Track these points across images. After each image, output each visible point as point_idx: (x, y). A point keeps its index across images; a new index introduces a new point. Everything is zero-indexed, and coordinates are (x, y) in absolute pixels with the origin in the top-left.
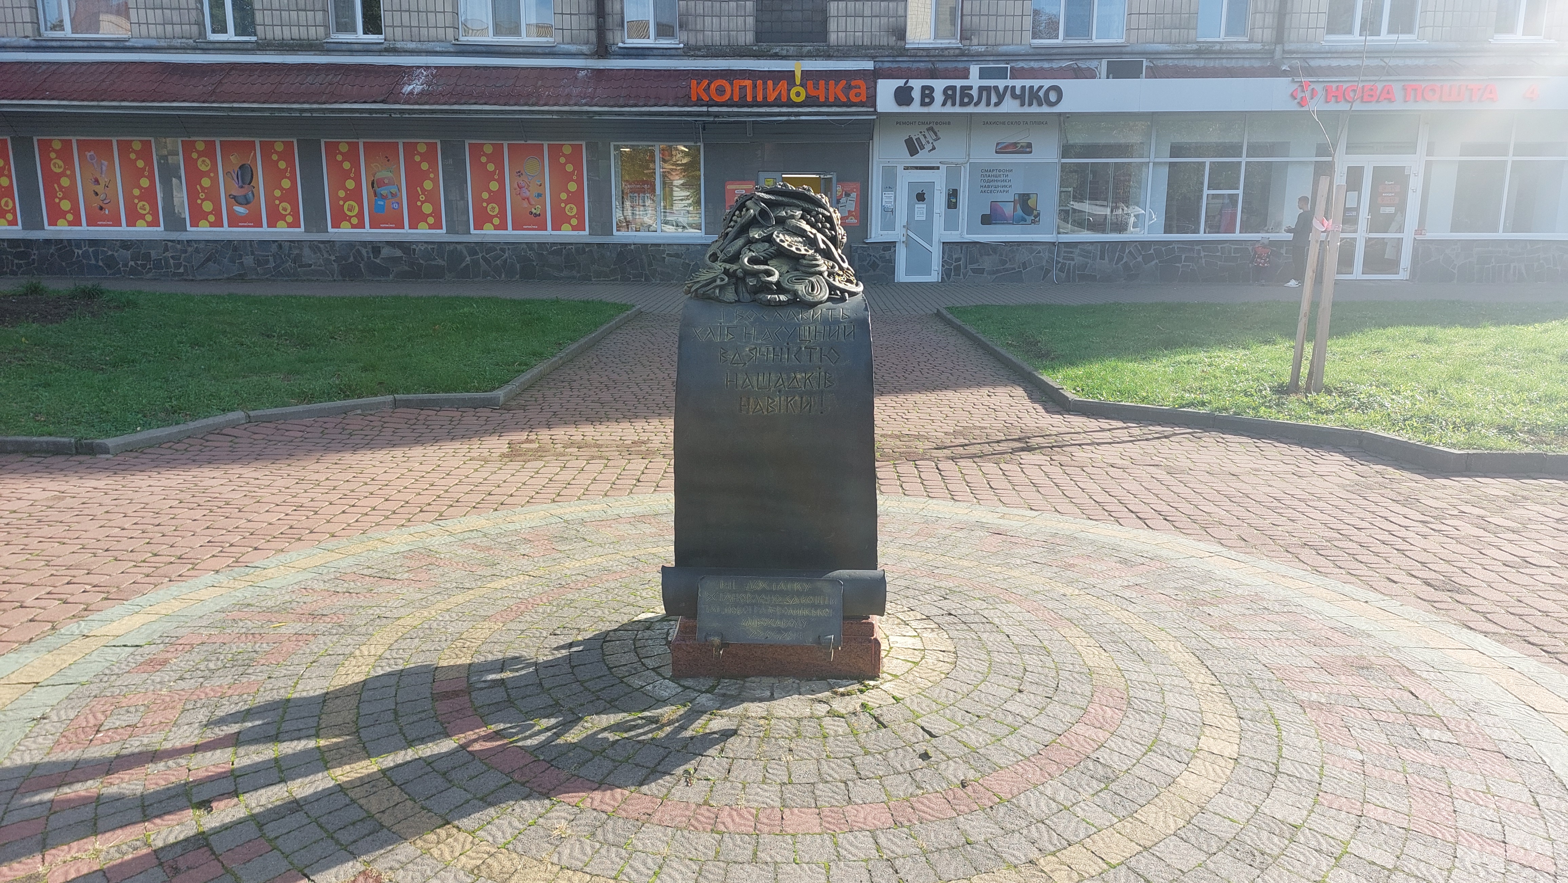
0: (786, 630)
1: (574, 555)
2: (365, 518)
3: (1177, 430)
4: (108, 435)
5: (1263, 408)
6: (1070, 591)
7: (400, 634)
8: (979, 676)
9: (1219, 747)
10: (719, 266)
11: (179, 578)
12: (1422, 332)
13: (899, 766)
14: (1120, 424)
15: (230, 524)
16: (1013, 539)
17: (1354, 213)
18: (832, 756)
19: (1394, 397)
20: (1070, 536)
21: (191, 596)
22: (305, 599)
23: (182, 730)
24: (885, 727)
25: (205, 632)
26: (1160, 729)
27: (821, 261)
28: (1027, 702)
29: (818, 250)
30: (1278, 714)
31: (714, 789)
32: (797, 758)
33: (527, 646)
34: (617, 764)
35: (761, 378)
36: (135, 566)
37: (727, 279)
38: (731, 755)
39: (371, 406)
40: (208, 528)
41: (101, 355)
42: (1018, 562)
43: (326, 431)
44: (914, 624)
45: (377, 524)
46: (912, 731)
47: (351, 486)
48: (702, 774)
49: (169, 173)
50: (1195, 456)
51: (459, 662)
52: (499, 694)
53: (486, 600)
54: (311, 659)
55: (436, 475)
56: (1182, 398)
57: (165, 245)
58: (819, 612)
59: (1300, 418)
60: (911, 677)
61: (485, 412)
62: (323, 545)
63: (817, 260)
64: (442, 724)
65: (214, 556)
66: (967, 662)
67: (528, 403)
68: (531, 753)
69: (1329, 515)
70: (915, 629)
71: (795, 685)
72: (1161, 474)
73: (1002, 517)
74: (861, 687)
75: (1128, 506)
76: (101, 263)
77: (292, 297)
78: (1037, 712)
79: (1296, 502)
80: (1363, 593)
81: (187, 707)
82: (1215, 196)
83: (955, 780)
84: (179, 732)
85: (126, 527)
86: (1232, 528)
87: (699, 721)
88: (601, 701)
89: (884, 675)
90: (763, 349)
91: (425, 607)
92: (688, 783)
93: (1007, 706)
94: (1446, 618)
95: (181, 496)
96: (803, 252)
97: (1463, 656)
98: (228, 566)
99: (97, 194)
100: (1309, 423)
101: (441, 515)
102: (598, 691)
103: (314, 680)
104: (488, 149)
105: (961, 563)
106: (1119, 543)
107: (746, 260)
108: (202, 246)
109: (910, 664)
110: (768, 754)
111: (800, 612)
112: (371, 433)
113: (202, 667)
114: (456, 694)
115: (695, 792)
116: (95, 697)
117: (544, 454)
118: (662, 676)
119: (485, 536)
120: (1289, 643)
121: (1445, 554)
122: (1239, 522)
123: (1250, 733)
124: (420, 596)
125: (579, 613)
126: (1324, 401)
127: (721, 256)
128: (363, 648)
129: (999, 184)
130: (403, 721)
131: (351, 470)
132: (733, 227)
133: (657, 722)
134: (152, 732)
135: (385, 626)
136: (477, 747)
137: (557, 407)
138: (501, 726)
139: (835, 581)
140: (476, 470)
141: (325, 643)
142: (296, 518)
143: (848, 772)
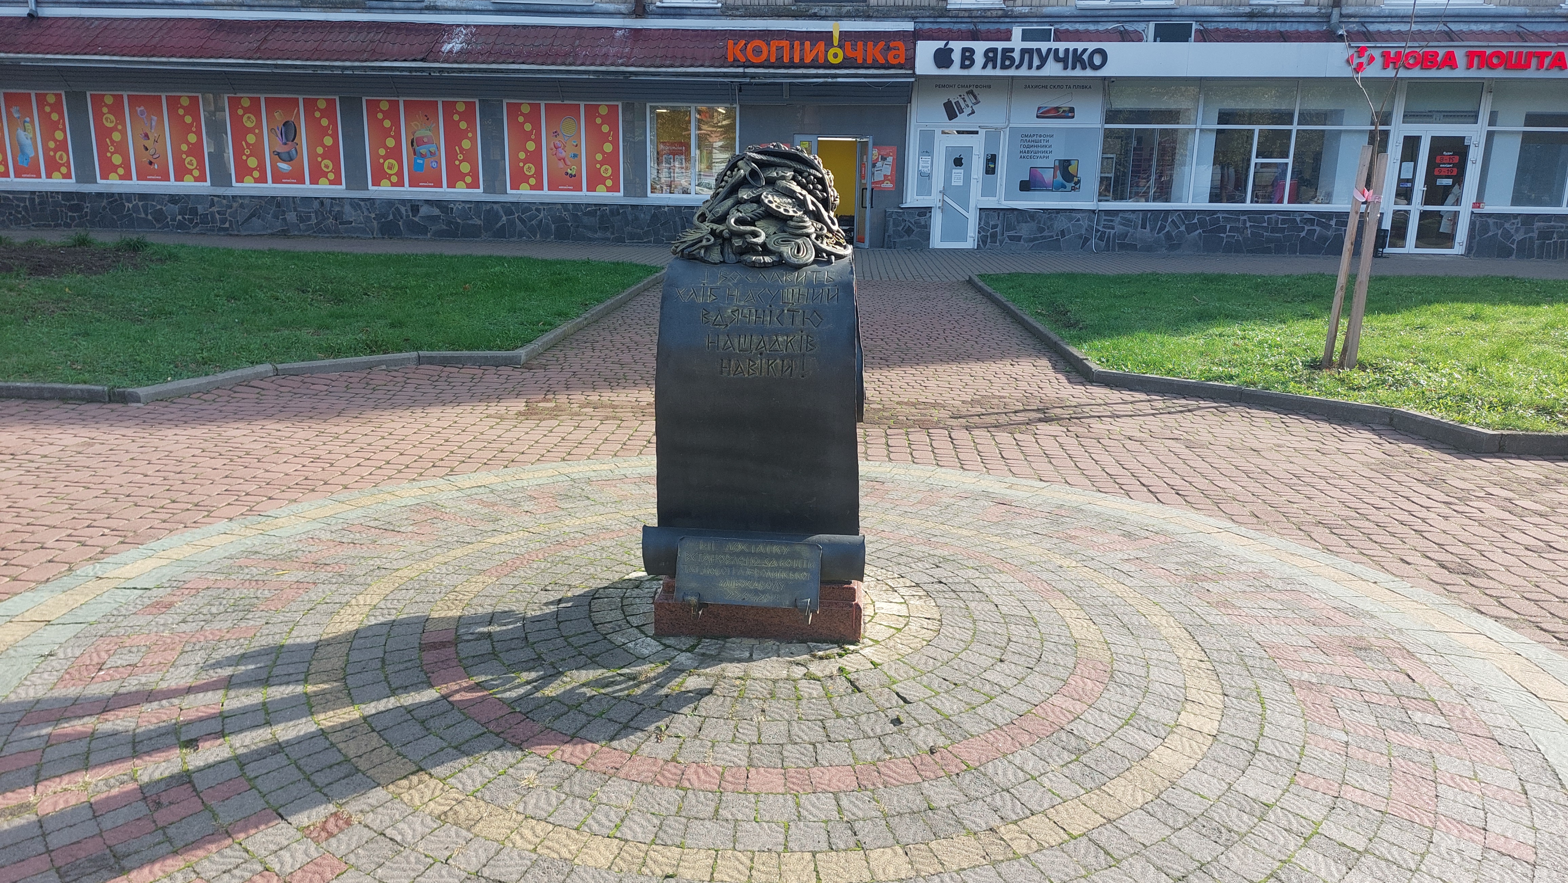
0: (763, 592)
1: (576, 513)
2: (379, 471)
3: (1203, 403)
4: (139, 384)
5: (1292, 383)
6: (1068, 563)
7: (397, 585)
8: (962, 644)
9: (1198, 724)
10: (707, 227)
11: (194, 525)
12: (1469, 308)
13: (869, 731)
14: (1143, 396)
15: (248, 473)
16: (1017, 510)
17: (1409, 185)
18: (804, 717)
19: (1430, 374)
20: (1076, 508)
21: (203, 542)
22: (311, 548)
23: (178, 671)
24: (860, 691)
25: (212, 577)
26: (1140, 703)
27: (808, 222)
28: (1007, 671)
29: (807, 212)
30: (1265, 692)
31: (683, 746)
32: (768, 719)
33: (518, 601)
34: (591, 718)
35: (742, 340)
36: (153, 512)
37: (712, 239)
38: (704, 714)
39: (395, 362)
40: (226, 477)
41: (140, 306)
42: (1019, 532)
43: (351, 385)
44: (903, 591)
45: (390, 478)
46: (886, 696)
47: (369, 440)
48: (673, 731)
49: (216, 130)
50: (1217, 431)
51: (450, 614)
52: (485, 647)
53: (484, 555)
54: (308, 607)
55: (452, 431)
56: (1210, 370)
57: (212, 200)
58: (797, 576)
59: (1330, 394)
60: (891, 643)
61: (505, 371)
62: (335, 496)
63: (804, 222)
64: (426, 674)
65: (229, 504)
66: (951, 631)
67: (549, 363)
68: (509, 705)
69: (1349, 493)
70: (902, 597)
71: (775, 647)
72: (1179, 447)
73: (1010, 487)
74: (840, 651)
75: (1141, 479)
76: (150, 217)
77: (329, 253)
78: (1016, 681)
79: (1317, 480)
80: (1372, 573)
81: (186, 649)
82: (1264, 165)
83: (924, 746)
84: (176, 673)
85: (149, 473)
86: (1245, 504)
87: (677, 679)
88: (582, 657)
89: (865, 640)
90: (745, 311)
91: (424, 560)
92: (658, 740)
93: (986, 675)
94: (1457, 602)
95: (204, 445)
96: (791, 213)
97: (1468, 640)
98: (242, 514)
99: (147, 149)
100: (1339, 399)
101: (452, 471)
102: (580, 647)
103: (309, 626)
104: (526, 109)
105: (960, 532)
106: (1125, 516)
107: (732, 221)
108: (246, 201)
109: (892, 630)
110: (740, 714)
111: (778, 575)
112: (394, 388)
113: (205, 611)
114: (443, 645)
115: (664, 749)
116: (102, 636)
117: (559, 413)
118: (645, 634)
119: (492, 492)
120: (1287, 621)
121: (1465, 536)
122: (1255, 499)
123: (1232, 710)
124: (421, 549)
125: (572, 569)
126: (1357, 377)
127: (709, 216)
128: (360, 598)
129: (1040, 149)
130: (389, 669)
131: (370, 424)
132: (723, 187)
133: (634, 679)
134: (151, 672)
135: (384, 577)
136: (457, 697)
137: (576, 368)
138: (483, 678)
139: (813, 545)
140: (491, 427)
141: (324, 592)
142: (312, 469)
143: (818, 734)
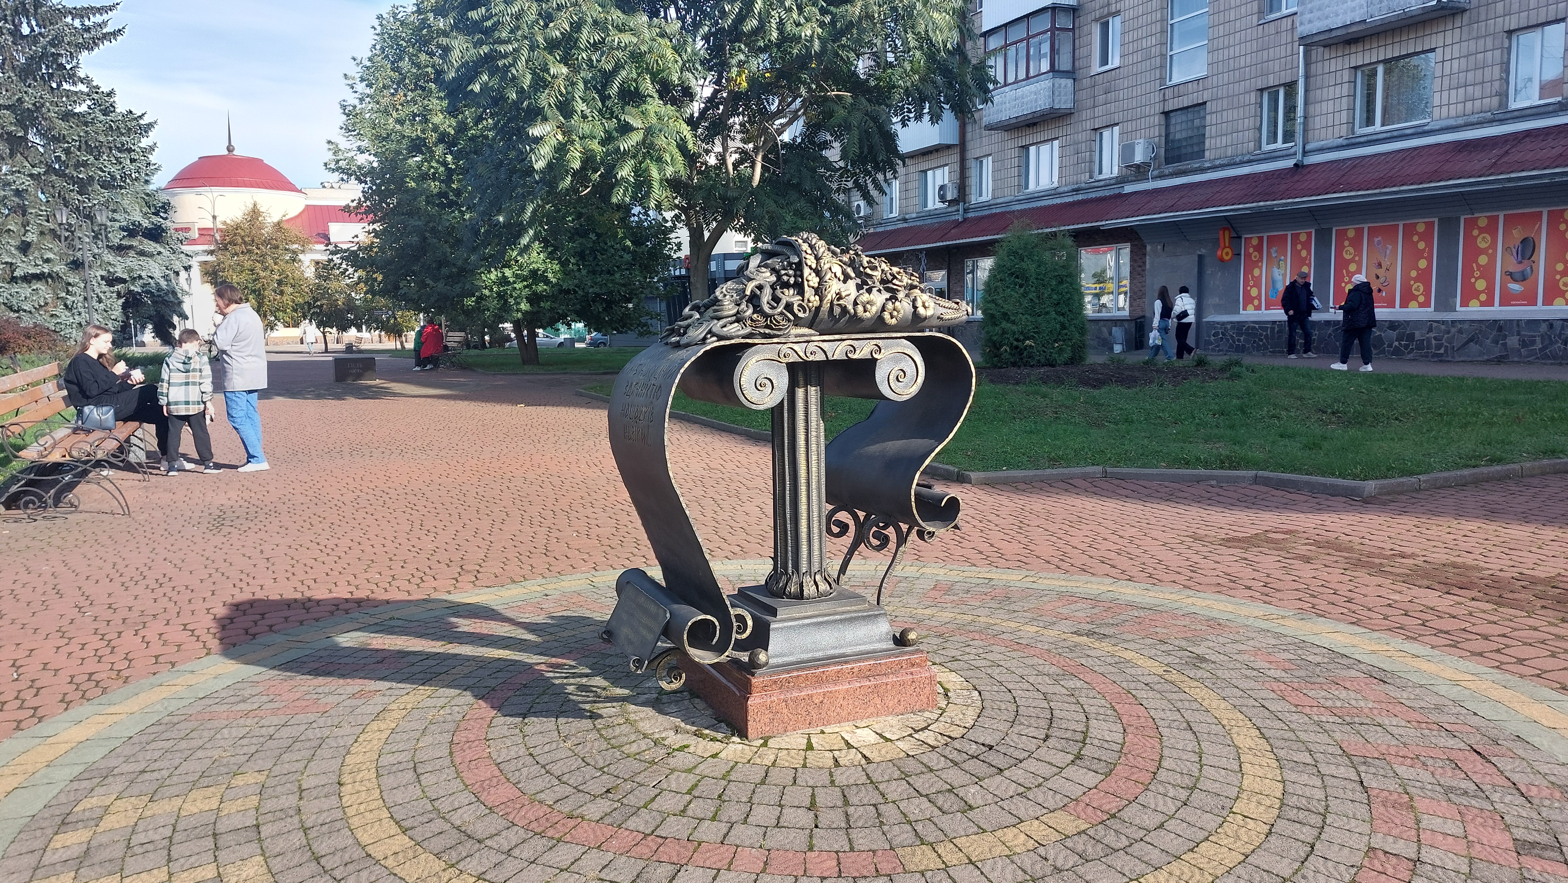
0: (632, 643)
13: (587, 785)
24: (652, 763)
31: (509, 736)
57: (1429, 325)
58: (649, 636)
74: (720, 738)
83: (579, 812)
89: (760, 741)
93: (761, 807)
96: (725, 298)
108: (1466, 326)
111: (643, 632)
115: (502, 733)
133: (597, 693)
136: (539, 666)
138: (571, 663)
139: (666, 612)
